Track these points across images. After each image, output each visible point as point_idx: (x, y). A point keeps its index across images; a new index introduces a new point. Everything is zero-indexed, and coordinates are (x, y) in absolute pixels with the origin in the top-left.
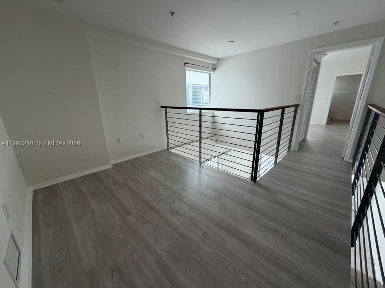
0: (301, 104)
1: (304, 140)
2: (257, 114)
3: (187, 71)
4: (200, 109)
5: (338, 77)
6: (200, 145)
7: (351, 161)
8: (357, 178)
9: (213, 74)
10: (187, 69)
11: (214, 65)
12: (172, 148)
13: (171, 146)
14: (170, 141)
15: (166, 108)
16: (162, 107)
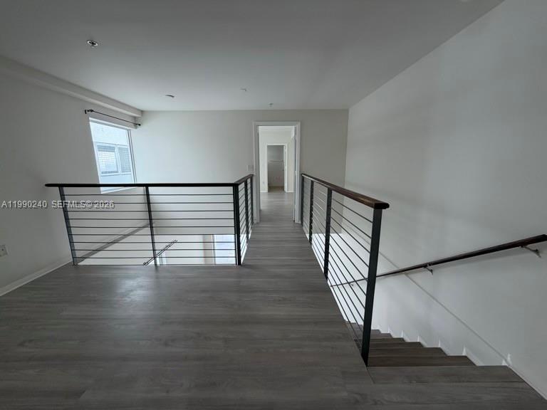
0: (254, 174)
1: (260, 210)
2: (232, 188)
3: (91, 123)
4: (147, 186)
5: (268, 146)
6: (153, 239)
7: (300, 222)
8: (311, 234)
9: (134, 131)
10: (90, 118)
11: (135, 118)
12: (83, 258)
13: (78, 254)
14: (77, 246)
15: (61, 186)
16: (48, 185)
